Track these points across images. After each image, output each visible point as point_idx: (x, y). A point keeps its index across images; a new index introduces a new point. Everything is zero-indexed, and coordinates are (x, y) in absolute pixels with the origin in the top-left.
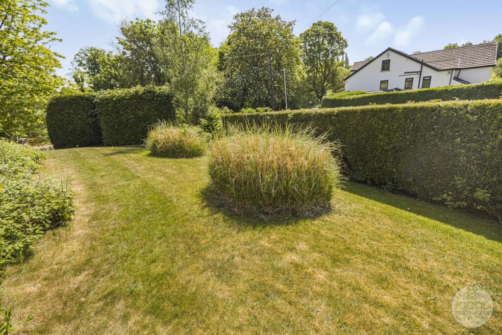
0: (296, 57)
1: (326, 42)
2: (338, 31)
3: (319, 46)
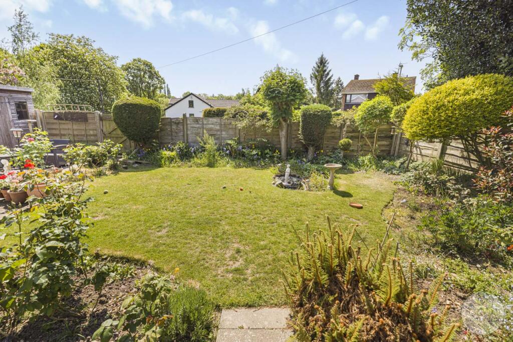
0: (121, 86)
1: (147, 76)
2: (156, 70)
3: (141, 79)
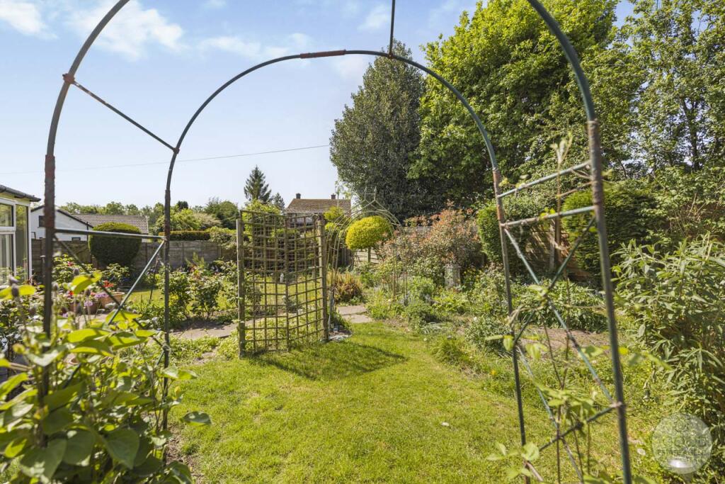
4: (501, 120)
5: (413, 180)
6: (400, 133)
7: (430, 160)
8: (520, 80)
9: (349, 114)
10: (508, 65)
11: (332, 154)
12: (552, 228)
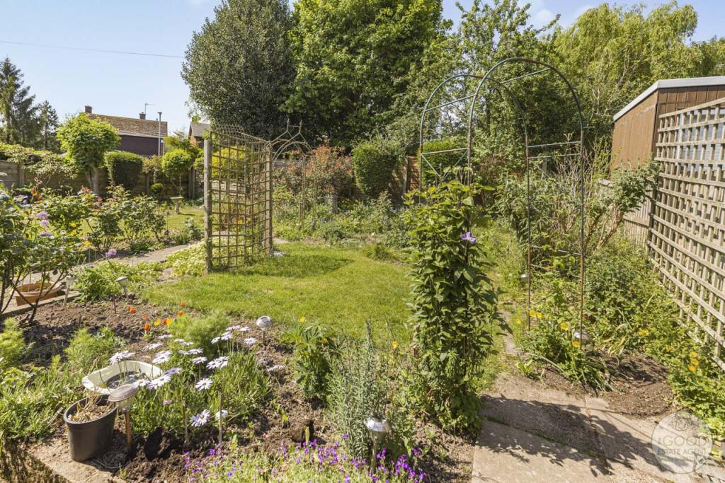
4: (366, 72)
5: (284, 113)
6: (274, 64)
7: (304, 96)
8: (383, 42)
9: (210, 29)
10: (373, 25)
11: (185, 69)
12: (405, 168)
